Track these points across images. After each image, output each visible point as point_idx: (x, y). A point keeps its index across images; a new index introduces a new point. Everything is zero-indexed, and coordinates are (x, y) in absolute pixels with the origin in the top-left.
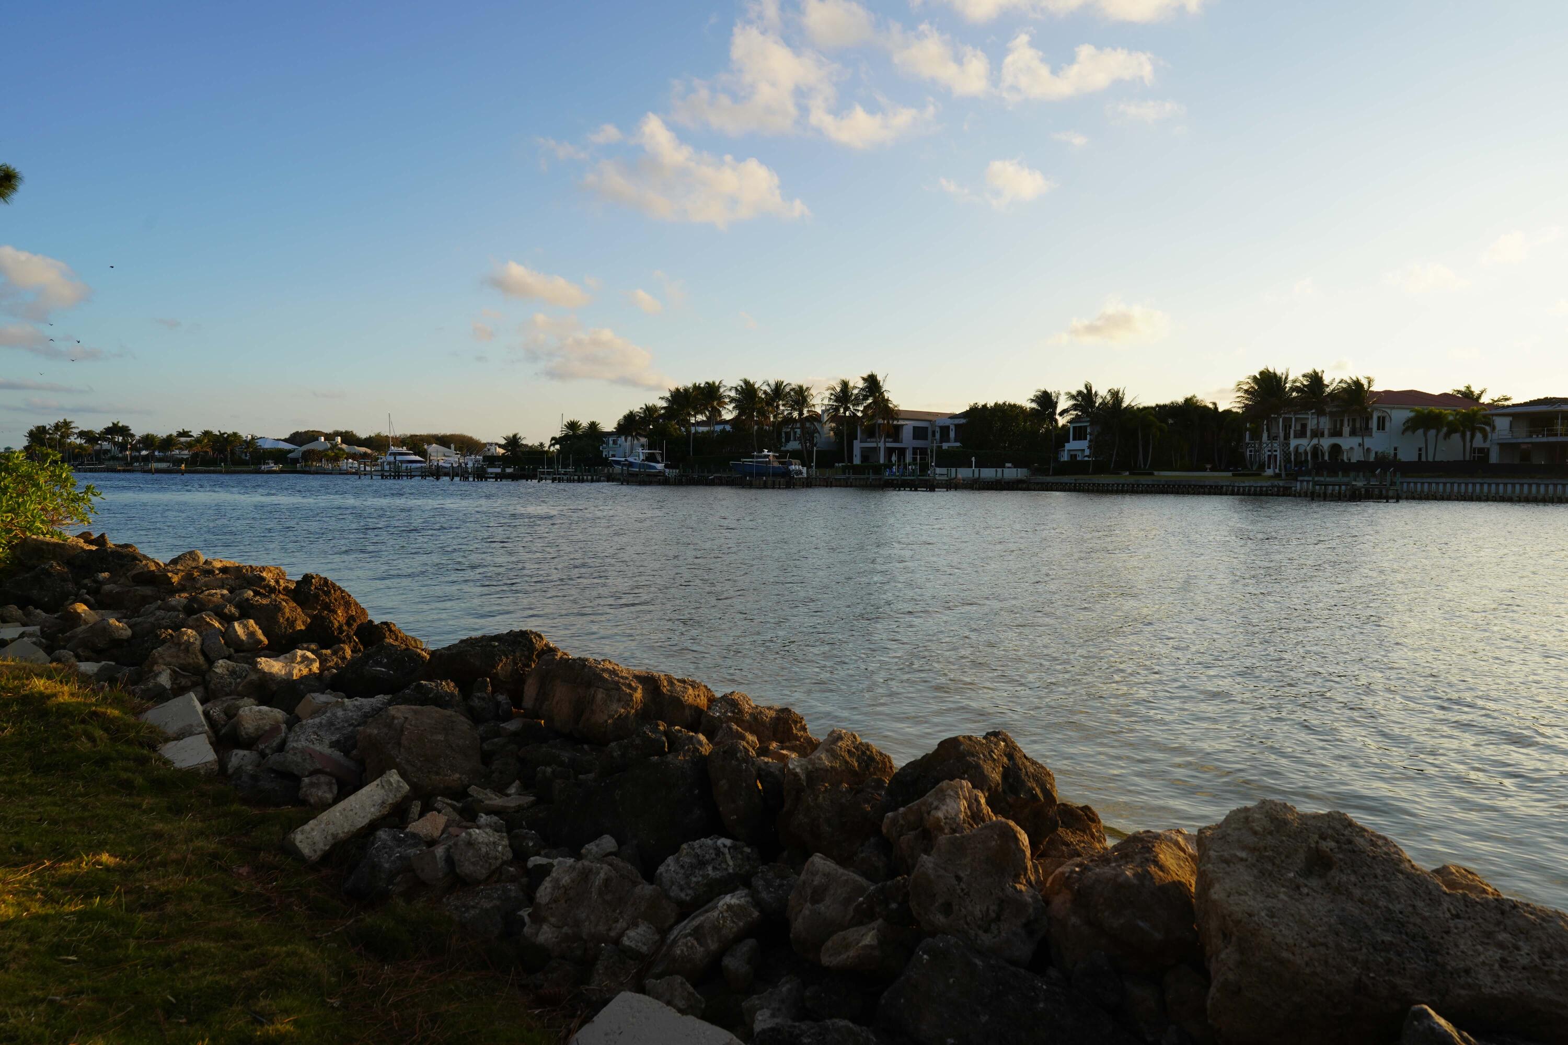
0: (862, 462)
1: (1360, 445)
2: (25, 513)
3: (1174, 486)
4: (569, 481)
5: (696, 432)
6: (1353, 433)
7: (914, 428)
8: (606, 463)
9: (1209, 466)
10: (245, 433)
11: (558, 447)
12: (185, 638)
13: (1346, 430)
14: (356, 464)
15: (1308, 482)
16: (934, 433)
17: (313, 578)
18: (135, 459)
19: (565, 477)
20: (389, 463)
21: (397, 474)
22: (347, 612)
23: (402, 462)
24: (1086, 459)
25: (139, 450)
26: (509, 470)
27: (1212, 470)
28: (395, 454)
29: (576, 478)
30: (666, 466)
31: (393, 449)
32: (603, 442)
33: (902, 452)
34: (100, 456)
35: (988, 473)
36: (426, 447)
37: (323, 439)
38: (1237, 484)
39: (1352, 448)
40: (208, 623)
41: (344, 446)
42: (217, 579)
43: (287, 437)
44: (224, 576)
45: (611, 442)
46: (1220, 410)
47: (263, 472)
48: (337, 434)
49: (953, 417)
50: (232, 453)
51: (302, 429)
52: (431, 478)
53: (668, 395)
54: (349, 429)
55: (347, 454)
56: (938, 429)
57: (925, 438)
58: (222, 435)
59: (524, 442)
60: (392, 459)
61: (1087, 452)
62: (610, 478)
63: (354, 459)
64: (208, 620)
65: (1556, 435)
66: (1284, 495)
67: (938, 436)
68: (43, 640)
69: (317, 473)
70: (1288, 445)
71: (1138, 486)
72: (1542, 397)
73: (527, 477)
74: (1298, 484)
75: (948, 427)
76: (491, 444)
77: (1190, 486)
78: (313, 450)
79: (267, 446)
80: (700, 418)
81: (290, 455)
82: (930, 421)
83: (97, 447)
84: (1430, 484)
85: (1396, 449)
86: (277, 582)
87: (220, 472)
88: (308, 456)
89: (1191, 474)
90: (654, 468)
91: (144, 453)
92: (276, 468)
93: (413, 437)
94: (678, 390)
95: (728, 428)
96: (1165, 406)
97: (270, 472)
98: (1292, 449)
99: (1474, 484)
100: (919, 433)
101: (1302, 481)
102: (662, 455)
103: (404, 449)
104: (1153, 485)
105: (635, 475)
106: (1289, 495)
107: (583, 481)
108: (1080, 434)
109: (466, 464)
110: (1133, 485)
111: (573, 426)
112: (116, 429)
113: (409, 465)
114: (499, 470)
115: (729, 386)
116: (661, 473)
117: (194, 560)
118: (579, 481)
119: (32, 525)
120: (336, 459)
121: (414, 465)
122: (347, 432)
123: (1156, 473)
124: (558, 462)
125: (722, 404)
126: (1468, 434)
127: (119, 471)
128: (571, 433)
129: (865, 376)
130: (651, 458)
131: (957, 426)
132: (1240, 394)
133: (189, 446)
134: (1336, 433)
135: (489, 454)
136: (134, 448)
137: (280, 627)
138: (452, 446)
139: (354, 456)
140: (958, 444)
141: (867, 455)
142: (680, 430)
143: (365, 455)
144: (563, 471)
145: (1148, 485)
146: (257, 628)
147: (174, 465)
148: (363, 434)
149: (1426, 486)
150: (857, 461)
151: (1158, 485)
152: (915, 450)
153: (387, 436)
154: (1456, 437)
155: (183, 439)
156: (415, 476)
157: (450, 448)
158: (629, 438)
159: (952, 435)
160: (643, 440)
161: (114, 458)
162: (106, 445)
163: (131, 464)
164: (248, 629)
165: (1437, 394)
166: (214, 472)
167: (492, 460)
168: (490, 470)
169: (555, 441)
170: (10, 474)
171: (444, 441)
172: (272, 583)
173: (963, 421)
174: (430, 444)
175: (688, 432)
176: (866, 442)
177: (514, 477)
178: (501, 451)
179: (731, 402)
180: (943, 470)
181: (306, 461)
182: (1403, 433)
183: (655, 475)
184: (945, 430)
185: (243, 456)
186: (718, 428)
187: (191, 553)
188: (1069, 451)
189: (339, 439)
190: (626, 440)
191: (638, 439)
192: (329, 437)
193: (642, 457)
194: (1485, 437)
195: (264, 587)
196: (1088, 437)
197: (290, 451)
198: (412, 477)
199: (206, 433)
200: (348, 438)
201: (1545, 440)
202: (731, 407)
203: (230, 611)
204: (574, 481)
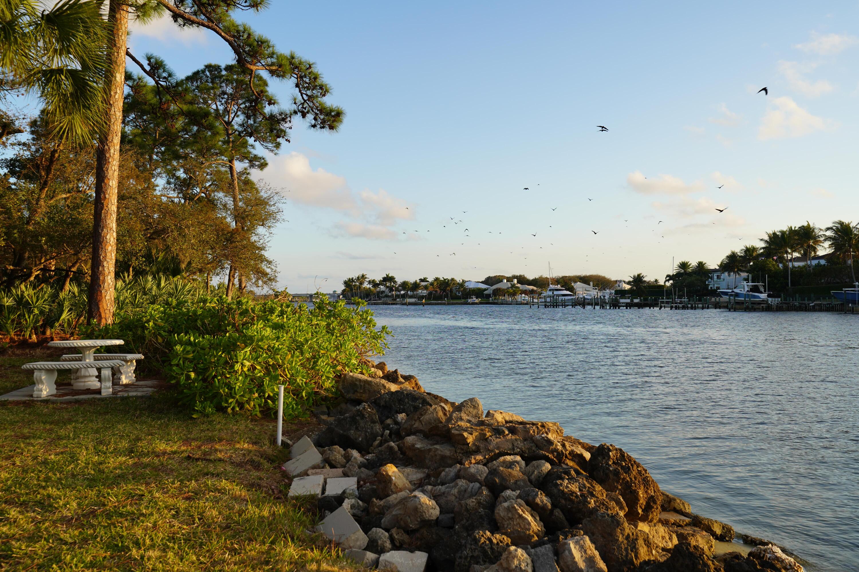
2: (345, 352)
4: (684, 308)
5: (793, 267)
8: (714, 293)
10: (459, 279)
11: (671, 282)
12: (516, 562)
14: (527, 298)
17: (610, 450)
18: (398, 296)
19: (681, 305)
20: (550, 297)
21: (555, 304)
22: (646, 492)
23: (558, 295)
25: (400, 291)
26: (636, 301)
28: (553, 290)
29: (689, 305)
30: (769, 296)
31: (552, 287)
32: (709, 277)
34: (379, 295)
36: (573, 284)
37: (505, 281)
40: (520, 516)
41: (519, 285)
42: (507, 441)
43: (483, 279)
44: (513, 437)
45: (715, 277)
47: (469, 304)
48: (514, 277)
50: (451, 291)
51: (492, 275)
52: (579, 307)
53: (767, 238)
54: (522, 274)
55: (521, 290)
58: (445, 280)
59: (645, 279)
60: (550, 293)
62: (717, 306)
63: (526, 294)
64: (520, 512)
68: (360, 503)
69: (502, 304)
73: (650, 306)
76: (620, 281)
78: (500, 289)
79: (472, 286)
80: (796, 255)
81: (485, 292)
83: (378, 289)
86: (564, 446)
87: (444, 304)
88: (497, 292)
90: (759, 297)
91: (402, 292)
92: (477, 301)
93: (564, 278)
94: (774, 234)
95: (823, 262)
97: (473, 304)
102: (764, 286)
103: (559, 287)
105: (742, 303)
107: (695, 308)
109: (604, 297)
111: (684, 265)
112: (388, 279)
113: (563, 298)
114: (628, 301)
115: (824, 228)
116: (764, 301)
117: (475, 407)
118: (692, 308)
119: (349, 362)
120: (514, 294)
121: (567, 298)
122: (520, 276)
124: (675, 294)
125: (817, 242)
127: (389, 304)
128: (682, 271)
130: (755, 289)
133: (426, 288)
135: (619, 288)
136: (397, 290)
137: (619, 547)
138: (591, 283)
139: (525, 292)
142: (778, 266)
143: (532, 292)
144: (678, 301)
146: (597, 553)
147: (419, 300)
148: (530, 277)
153: (546, 278)
155: (423, 284)
156: (568, 305)
157: (589, 285)
158: (732, 273)
160: (744, 275)
161: (387, 296)
162: (382, 287)
163: (395, 300)
164: (585, 551)
166: (441, 304)
167: (622, 293)
168: (622, 301)
169: (669, 277)
170: (336, 319)
171: (585, 280)
172: (560, 447)
174: (575, 282)
175: (786, 267)
177: (640, 306)
178: (628, 287)
179: (825, 240)
181: (495, 296)
183: (759, 303)
185: (457, 294)
186: (814, 262)
187: (472, 400)
189: (515, 281)
190: (729, 275)
191: (739, 274)
192: (509, 279)
193: (747, 289)
195: (552, 452)
197: (486, 290)
198: (566, 306)
199: (437, 279)
200: (522, 280)
202: (827, 244)
203: (542, 501)
204: (688, 308)
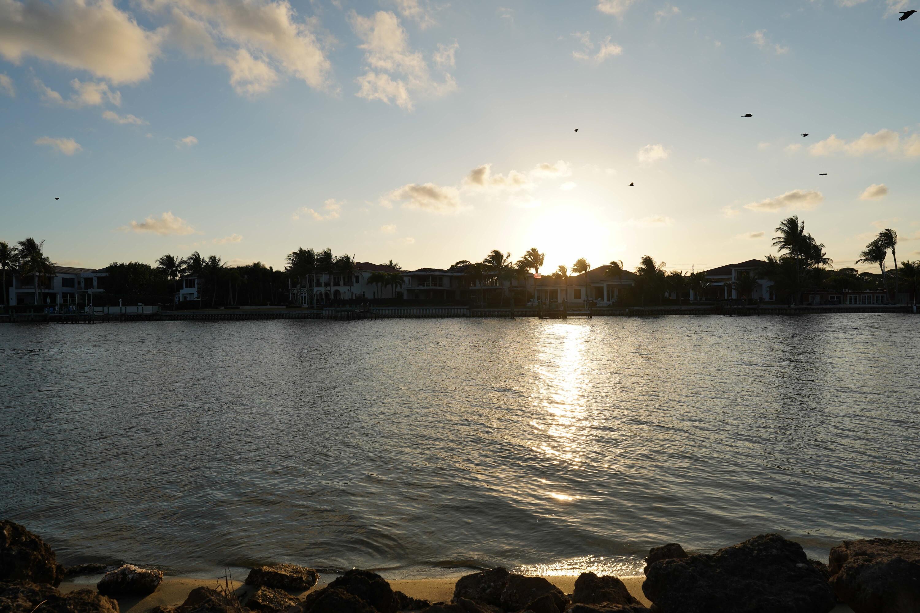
0: (18, 304)
1: (348, 290)
3: (256, 315)
6: (345, 284)
7: (63, 279)
9: (269, 303)
13: (342, 283)
15: (332, 310)
16: (79, 283)
24: (196, 299)
27: (271, 305)
33: (53, 296)
35: (131, 310)
38: (291, 313)
39: (345, 292)
46: (274, 270)
49: (95, 271)
56: (83, 280)
57: (73, 286)
61: (196, 295)
65: (429, 286)
66: (317, 318)
67: (83, 285)
70: (312, 291)
71: (234, 315)
72: (423, 268)
74: (324, 312)
75: (91, 279)
77: (265, 315)
82: (76, 274)
84: (386, 310)
85: (364, 292)
89: (258, 307)
96: (243, 268)
98: (314, 292)
99: (404, 310)
100: (67, 282)
101: (325, 310)
104: (243, 315)
106: (319, 318)
108: (190, 284)
110: (231, 315)
123: (241, 307)
126: (394, 285)
129: (23, 240)
131: (99, 278)
132: (289, 262)
134: (337, 284)
140: (102, 290)
141: (20, 299)
145: (240, 315)
149: (384, 311)
150: (13, 302)
151: (246, 315)
152: (65, 295)
154: (389, 286)
159: (95, 283)
165: (378, 264)
173: (104, 275)
176: (21, 289)
180: (100, 309)
182: (368, 284)
184: (89, 281)
188: (183, 294)
194: (401, 288)
196: (196, 285)
201: (425, 288)
